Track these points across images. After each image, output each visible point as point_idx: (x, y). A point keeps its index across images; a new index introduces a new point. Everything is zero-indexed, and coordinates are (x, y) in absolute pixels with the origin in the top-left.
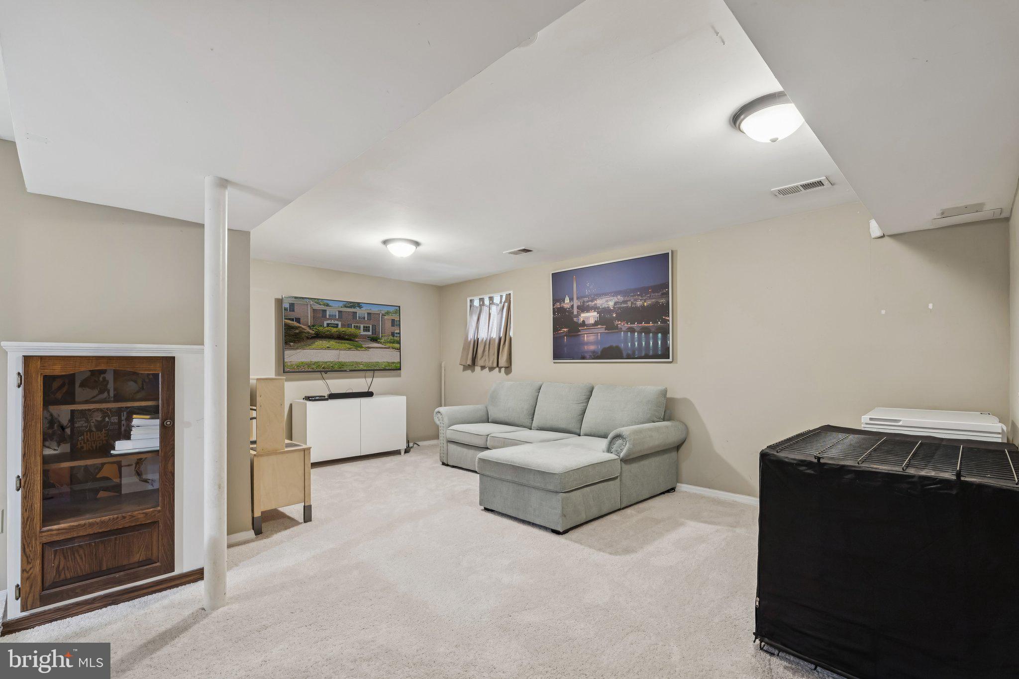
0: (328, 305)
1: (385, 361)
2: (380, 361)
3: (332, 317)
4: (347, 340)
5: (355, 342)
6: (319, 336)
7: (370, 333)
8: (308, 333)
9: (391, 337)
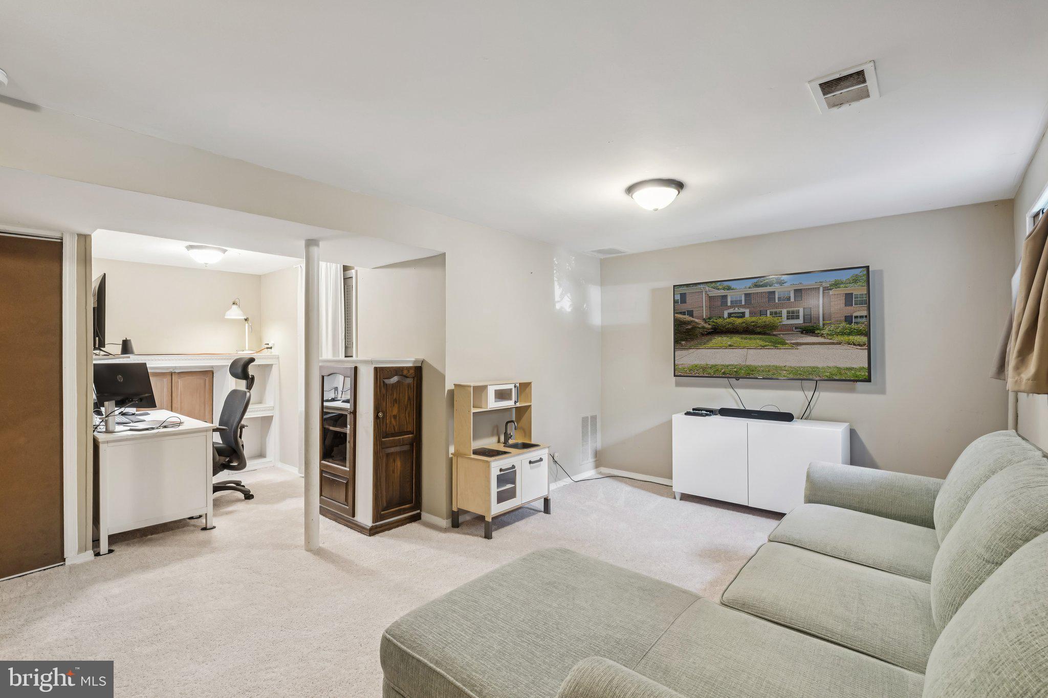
0: (729, 288)
1: (831, 364)
2: (820, 366)
3: (736, 303)
4: (759, 333)
5: (774, 337)
6: (717, 331)
7: (800, 321)
8: (703, 328)
9: (844, 324)
